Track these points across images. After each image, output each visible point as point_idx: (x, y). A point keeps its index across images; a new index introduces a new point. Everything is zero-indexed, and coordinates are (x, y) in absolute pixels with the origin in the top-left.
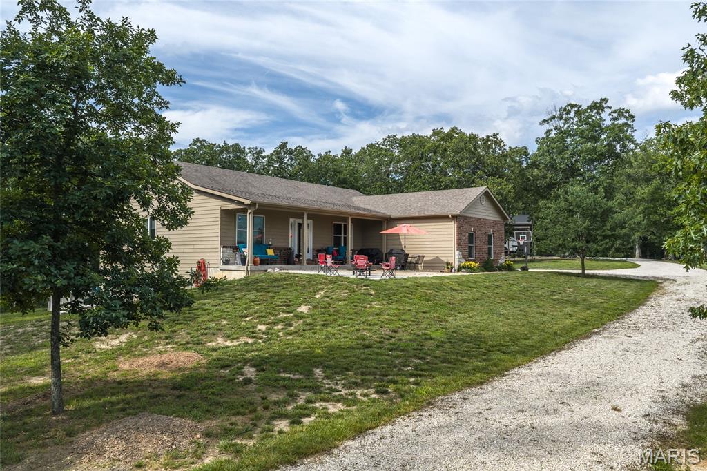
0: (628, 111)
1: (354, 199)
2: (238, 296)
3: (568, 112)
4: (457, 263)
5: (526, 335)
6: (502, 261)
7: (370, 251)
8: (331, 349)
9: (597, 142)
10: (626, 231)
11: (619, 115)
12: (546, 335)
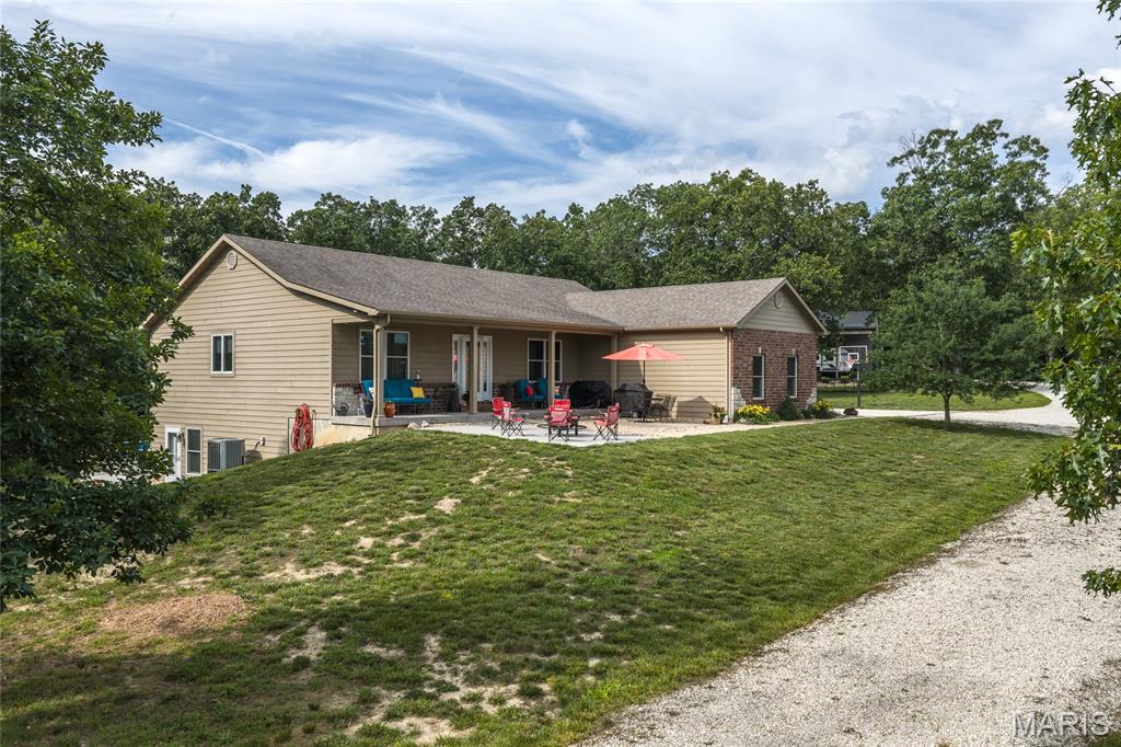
0: (1036, 142)
1: (569, 297)
2: (344, 477)
3: (935, 144)
4: (732, 408)
5: (821, 557)
6: (812, 400)
7: (589, 386)
8: (470, 591)
9: (983, 193)
10: (1020, 353)
11: (1021, 148)
12: (859, 558)
